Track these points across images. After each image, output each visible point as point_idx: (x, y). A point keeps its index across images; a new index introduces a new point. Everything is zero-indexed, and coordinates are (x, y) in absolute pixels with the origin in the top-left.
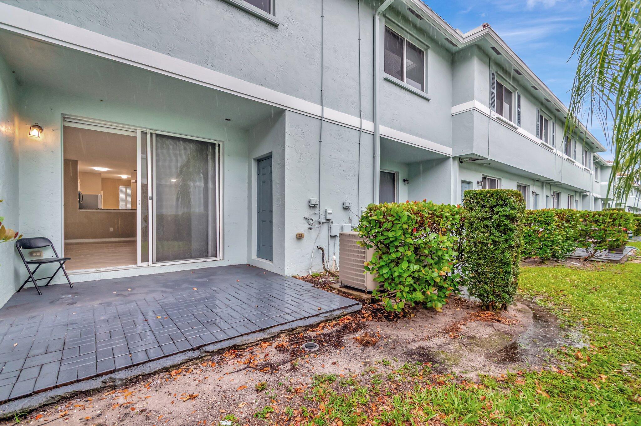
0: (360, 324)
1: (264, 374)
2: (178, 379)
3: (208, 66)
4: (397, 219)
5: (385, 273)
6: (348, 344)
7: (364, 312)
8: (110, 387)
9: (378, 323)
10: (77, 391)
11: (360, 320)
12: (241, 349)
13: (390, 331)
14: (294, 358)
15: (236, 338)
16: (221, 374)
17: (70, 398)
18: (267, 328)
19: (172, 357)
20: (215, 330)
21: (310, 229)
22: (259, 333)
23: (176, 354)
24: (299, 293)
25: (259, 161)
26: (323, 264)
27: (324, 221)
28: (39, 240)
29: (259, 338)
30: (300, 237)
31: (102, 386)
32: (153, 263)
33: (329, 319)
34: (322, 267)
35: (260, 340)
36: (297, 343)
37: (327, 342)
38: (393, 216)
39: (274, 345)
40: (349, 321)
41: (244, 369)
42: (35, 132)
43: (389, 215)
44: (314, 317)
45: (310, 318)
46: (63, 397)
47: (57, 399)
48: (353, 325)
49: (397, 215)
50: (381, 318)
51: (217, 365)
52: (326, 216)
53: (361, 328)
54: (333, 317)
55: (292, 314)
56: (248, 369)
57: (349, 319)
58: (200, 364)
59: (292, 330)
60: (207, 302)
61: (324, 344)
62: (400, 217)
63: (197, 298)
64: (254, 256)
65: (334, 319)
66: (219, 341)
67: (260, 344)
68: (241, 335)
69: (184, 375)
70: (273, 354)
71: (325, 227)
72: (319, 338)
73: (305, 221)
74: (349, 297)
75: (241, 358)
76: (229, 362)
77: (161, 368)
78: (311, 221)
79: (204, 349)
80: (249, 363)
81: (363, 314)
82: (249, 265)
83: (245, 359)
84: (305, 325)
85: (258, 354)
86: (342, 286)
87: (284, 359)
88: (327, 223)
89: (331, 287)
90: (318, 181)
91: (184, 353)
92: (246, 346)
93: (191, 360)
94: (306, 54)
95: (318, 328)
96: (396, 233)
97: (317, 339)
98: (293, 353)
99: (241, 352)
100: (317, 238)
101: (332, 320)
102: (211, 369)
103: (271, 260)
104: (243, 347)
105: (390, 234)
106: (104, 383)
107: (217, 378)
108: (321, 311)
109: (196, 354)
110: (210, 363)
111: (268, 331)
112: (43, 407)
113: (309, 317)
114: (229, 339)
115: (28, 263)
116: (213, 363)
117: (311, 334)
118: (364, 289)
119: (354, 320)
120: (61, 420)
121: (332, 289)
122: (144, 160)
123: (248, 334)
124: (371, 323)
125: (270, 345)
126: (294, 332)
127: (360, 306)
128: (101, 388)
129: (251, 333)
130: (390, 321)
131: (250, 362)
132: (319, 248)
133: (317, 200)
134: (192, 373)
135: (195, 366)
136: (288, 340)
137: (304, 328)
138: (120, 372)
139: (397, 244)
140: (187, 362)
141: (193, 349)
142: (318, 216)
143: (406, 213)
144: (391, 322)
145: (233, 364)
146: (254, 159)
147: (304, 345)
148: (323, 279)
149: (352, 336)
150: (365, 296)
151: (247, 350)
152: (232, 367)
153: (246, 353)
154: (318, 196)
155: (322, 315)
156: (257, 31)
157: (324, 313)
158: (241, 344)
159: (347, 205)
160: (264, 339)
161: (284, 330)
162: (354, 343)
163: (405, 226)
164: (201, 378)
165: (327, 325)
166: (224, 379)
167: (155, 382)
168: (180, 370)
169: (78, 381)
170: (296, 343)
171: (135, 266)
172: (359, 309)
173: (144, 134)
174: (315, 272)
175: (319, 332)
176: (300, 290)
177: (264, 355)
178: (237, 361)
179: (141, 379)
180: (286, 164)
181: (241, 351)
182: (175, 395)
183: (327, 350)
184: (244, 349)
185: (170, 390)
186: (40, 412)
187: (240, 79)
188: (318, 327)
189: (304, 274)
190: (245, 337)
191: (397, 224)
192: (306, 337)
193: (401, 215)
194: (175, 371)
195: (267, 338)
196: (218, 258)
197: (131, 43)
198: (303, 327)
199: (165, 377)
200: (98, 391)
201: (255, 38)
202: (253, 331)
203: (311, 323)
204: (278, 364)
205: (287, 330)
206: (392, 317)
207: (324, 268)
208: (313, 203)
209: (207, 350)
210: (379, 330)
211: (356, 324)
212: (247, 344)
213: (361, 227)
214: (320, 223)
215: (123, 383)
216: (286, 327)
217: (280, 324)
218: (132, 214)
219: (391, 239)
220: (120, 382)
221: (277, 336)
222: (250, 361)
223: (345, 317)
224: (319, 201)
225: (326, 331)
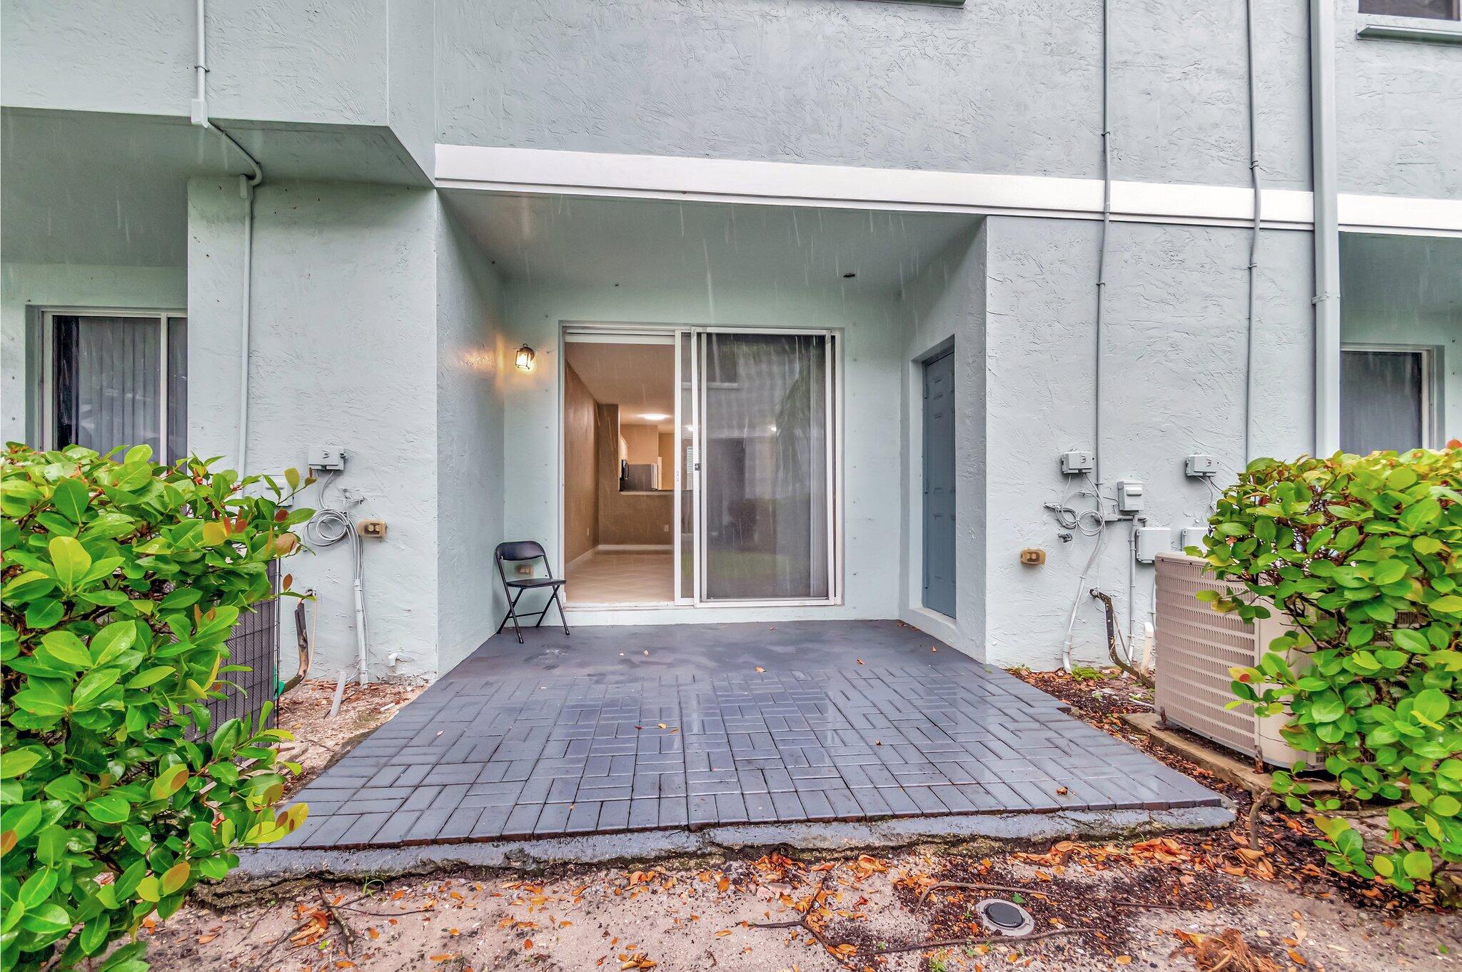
0: (1214, 881)
1: (835, 962)
2: (639, 897)
3: (788, 157)
4: (1378, 517)
5: (1322, 724)
6: (1148, 949)
7: (1242, 840)
8: (516, 871)
9: (1300, 901)
10: (461, 862)
11: (1217, 865)
12: (800, 860)
13: (1354, 947)
14: (939, 940)
15: (793, 826)
16: (730, 920)
17: (450, 873)
18: (882, 818)
19: (641, 835)
20: (755, 789)
21: (1065, 538)
22: (857, 825)
23: (651, 830)
24: (1011, 726)
25: (927, 364)
26: (1110, 646)
27: (1116, 517)
28: (528, 545)
29: (854, 843)
30: (1032, 561)
31: (503, 865)
32: (701, 601)
33: (1092, 832)
34: (1108, 652)
35: (857, 848)
36: (963, 889)
37: (1067, 919)
38: (1361, 502)
39: (894, 875)
40: (1170, 859)
41: (788, 925)
42: (523, 359)
43: (1345, 500)
44: (1039, 817)
45: (1021, 817)
46: (439, 867)
47: (429, 868)
48: (1186, 879)
49: (1384, 498)
50: (1315, 880)
51: (732, 887)
52: (1120, 501)
53: (1218, 899)
54: (1106, 831)
55: (968, 790)
56: (799, 929)
57: (1169, 852)
58: (695, 872)
59: (958, 841)
60: (772, 706)
61: (1053, 921)
62: (1398, 507)
63: (755, 692)
64: (916, 602)
65: (1113, 837)
66: (750, 823)
67: (856, 859)
68: (809, 820)
69: (654, 892)
70: (881, 904)
71: (1120, 534)
72: (1040, 895)
73: (1047, 517)
74: (1185, 770)
75: (795, 888)
76: (761, 889)
77: (614, 856)
78: (1068, 518)
79: (712, 835)
80: (808, 913)
81: (1235, 847)
82: (903, 623)
83: (803, 894)
84: (1002, 835)
85: (841, 888)
86: (1166, 725)
87: (906, 932)
88: (1123, 524)
89: (1125, 722)
90: (1092, 402)
91: (667, 833)
92: (817, 855)
93: (678, 855)
94: (1049, 48)
95: (1048, 856)
96: (1377, 573)
97: (1034, 893)
98: (941, 921)
99: (800, 868)
100: (1088, 567)
101: (1103, 838)
102: (713, 895)
103: (952, 616)
104: (806, 856)
105: (1348, 576)
106: (508, 858)
107: (718, 928)
108: (1064, 801)
109: (691, 843)
110: (718, 878)
111: (883, 826)
112: (408, 877)
113: (1019, 812)
114: (775, 822)
115: (510, 585)
116: (725, 879)
117: (1021, 870)
118: (1251, 753)
119: (1192, 861)
120: (420, 917)
121: (1127, 728)
122: (687, 391)
123: (827, 821)
124: (1268, 893)
125: (881, 872)
126: (962, 849)
127: (1225, 814)
128: (500, 868)
129: (836, 819)
130: (1361, 905)
131: (811, 909)
132: (1095, 597)
133: (1090, 454)
134: (672, 891)
135: (683, 873)
136: (939, 869)
137: (996, 845)
138: (541, 842)
139: (1385, 615)
140: (668, 858)
141: (687, 828)
142: (1092, 502)
143: (1437, 490)
144: (1364, 915)
145: (769, 901)
146: (914, 361)
147: (982, 905)
148: (1107, 691)
149: (1170, 922)
150: (1251, 778)
151: (815, 867)
152: (762, 908)
153: (812, 876)
154: (1093, 445)
155: (1068, 813)
156: (906, 35)
157: (1075, 809)
158: (803, 845)
159: (1199, 467)
160: (868, 848)
161: (933, 836)
162: (1172, 955)
163: (1427, 546)
164: (684, 914)
165: (1084, 853)
166: (732, 938)
167: (594, 889)
168: (651, 874)
169: (469, 840)
170: (961, 888)
171: (670, 603)
172: (1218, 822)
173: (686, 336)
174: (1080, 665)
175: (1048, 873)
176: (1020, 717)
177: (856, 898)
178: (782, 895)
179: (571, 870)
180: (990, 363)
181: (802, 865)
182: (615, 941)
183: (1060, 949)
184: (810, 862)
185: (612, 924)
186: (403, 885)
187: (864, 166)
188: (1049, 850)
189: (1048, 667)
190: (817, 829)
191: (1384, 535)
192: (1000, 878)
193: (1405, 499)
194: (640, 873)
195: (876, 848)
196: (832, 601)
197: (639, 154)
198: (996, 839)
199: (617, 882)
200: (494, 873)
201: (902, 53)
202: (841, 816)
203: (1024, 834)
204: (884, 945)
205: (942, 837)
206: (1375, 892)
207: (1113, 654)
208: (1074, 464)
209: (718, 840)
210: (1301, 934)
211: (1198, 876)
212: (817, 850)
213: (1217, 543)
214: (1098, 522)
215: (539, 869)
216: (940, 827)
217: (923, 815)
218: (667, 498)
219: (1349, 596)
220: (534, 866)
221: (910, 847)
222: (812, 906)
223: (1157, 841)
224: (1097, 459)
225: (1074, 873)
